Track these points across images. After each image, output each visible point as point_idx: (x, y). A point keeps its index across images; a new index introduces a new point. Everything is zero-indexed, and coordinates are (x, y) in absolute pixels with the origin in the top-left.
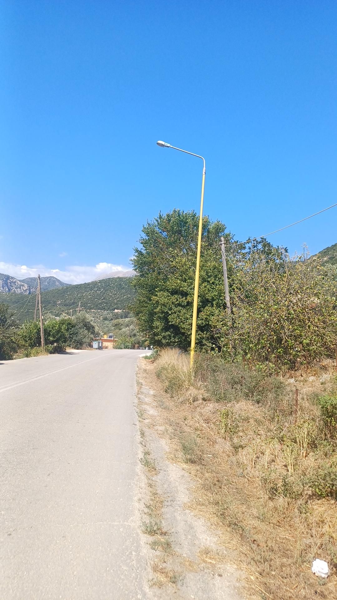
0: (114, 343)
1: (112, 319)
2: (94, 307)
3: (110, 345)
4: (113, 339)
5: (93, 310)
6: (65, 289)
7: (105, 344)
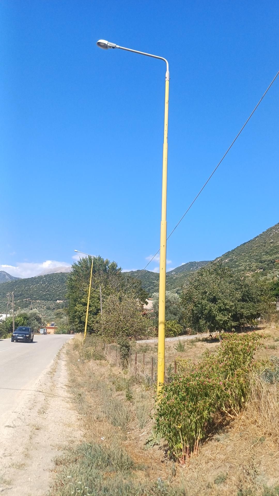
0: (55, 330)
1: (54, 309)
2: (39, 298)
3: (52, 331)
4: (54, 327)
5: (38, 301)
6: (14, 282)
7: (49, 330)
